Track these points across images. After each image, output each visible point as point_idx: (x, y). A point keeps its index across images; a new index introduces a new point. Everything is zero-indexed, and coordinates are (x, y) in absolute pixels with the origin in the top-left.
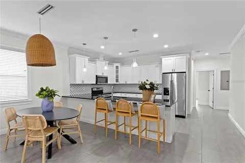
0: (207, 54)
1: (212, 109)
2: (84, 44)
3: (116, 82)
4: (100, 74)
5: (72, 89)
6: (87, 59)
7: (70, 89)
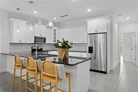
0: (128, 18)
1: (134, 65)
2: (18, 9)
3: (54, 42)
4: (38, 35)
5: (11, 47)
6: (25, 22)
7: (9, 47)
